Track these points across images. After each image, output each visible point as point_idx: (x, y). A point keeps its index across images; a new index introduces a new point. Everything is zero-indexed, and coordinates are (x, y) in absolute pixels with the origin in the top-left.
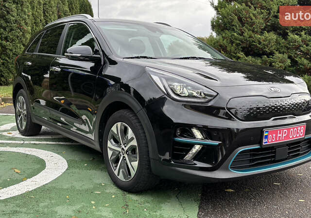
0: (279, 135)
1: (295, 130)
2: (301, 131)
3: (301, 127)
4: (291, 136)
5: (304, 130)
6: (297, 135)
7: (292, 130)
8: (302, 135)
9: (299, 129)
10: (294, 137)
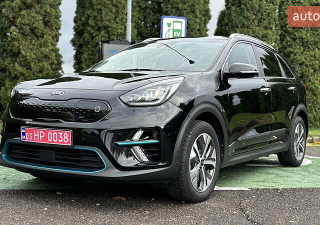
1: (55, 135)
2: (65, 137)
3: (63, 133)
4: (50, 139)
5: (69, 137)
6: (59, 140)
7: (51, 134)
8: (66, 142)
9: (61, 134)
10: (55, 141)
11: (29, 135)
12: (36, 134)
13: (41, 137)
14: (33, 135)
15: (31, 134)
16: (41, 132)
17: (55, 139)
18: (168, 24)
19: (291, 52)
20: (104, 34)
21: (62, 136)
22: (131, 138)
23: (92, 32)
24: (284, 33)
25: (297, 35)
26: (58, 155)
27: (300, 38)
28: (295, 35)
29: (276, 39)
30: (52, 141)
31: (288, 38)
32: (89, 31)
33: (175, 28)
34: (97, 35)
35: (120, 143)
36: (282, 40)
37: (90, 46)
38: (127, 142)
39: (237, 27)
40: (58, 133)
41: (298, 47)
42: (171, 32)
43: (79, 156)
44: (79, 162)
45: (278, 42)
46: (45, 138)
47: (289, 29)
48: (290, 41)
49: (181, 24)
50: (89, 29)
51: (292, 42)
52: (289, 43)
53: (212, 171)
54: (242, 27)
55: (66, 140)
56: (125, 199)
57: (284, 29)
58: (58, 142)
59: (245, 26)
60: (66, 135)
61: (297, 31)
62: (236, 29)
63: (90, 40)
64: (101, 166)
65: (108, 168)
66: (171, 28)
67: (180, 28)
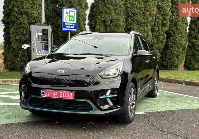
0: (51, 94)
1: (64, 94)
2: (70, 95)
3: (69, 93)
4: (61, 96)
5: (72, 95)
6: (67, 97)
7: (62, 93)
8: (71, 97)
9: (68, 93)
10: (64, 97)
11: (47, 94)
12: (52, 93)
13: (55, 95)
14: (50, 94)
15: (48, 93)
16: (55, 92)
17: (64, 96)
18: (66, 12)
19: (131, 28)
20: (25, 17)
21: (69, 94)
22: (105, 94)
23: (16, 15)
24: (127, 17)
25: (135, 19)
26: (65, 104)
27: (137, 20)
28: (134, 18)
29: (124, 21)
30: (63, 97)
31: (130, 20)
32: (15, 15)
33: (71, 15)
34: (20, 18)
35: (101, 97)
36: (126, 21)
37: (15, 24)
38: (104, 97)
39: (103, 14)
40: (66, 93)
41: (136, 25)
42: (68, 17)
43: (78, 104)
44: (78, 107)
45: (125, 22)
46: (58, 95)
47: (130, 15)
48: (130, 21)
49: (74, 12)
50: (14, 13)
51: (132, 22)
52: (130, 23)
53: (133, 106)
54: (105, 14)
55: (71, 96)
56: (94, 123)
57: (127, 15)
58: (66, 97)
59: (107, 13)
60: (71, 94)
61: (135, 16)
62: (102, 14)
63: (16, 21)
64: (91, 109)
65: (95, 110)
66: (68, 15)
67: (74, 15)
